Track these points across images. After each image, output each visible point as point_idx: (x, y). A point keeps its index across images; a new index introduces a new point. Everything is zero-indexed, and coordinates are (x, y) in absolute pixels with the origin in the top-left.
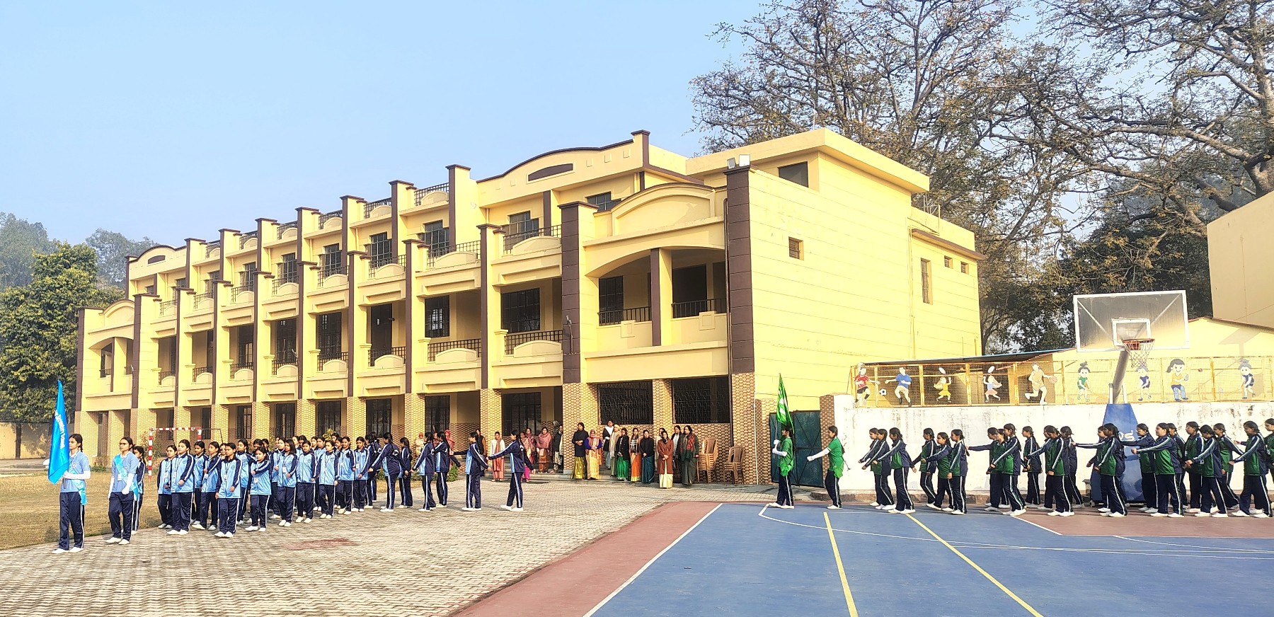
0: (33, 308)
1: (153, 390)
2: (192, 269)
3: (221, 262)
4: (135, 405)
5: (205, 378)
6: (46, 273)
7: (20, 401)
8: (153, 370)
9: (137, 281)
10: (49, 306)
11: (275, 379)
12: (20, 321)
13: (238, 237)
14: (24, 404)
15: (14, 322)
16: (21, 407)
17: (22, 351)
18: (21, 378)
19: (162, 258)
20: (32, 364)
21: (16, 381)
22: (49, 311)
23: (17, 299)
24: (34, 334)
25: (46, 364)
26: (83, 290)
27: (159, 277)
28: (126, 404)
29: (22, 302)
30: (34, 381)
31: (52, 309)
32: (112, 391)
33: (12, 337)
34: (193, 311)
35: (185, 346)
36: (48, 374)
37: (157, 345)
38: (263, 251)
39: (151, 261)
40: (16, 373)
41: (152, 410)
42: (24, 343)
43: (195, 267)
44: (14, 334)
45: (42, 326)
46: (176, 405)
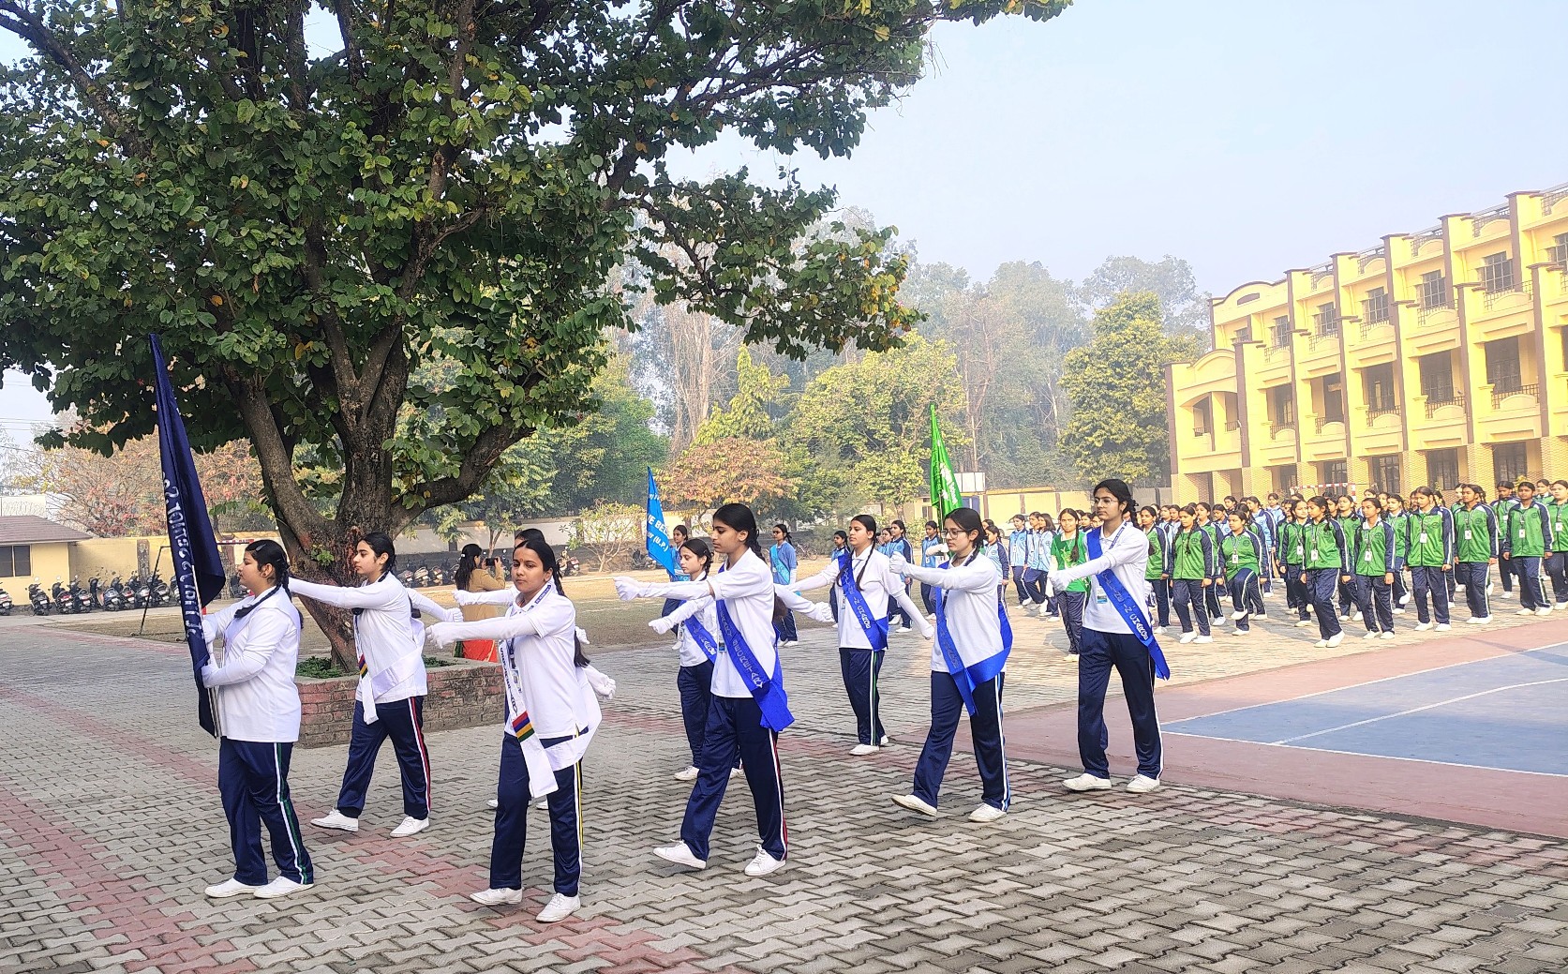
0: (1099, 368)
1: (1267, 447)
2: (1296, 305)
3: (1336, 292)
4: (1246, 462)
5: (1334, 428)
6: (1109, 329)
7: (1096, 468)
8: (1263, 424)
9: (1224, 326)
10: (1118, 364)
11: (1431, 423)
12: (1089, 384)
13: (1355, 260)
14: (1101, 471)
15: (1084, 386)
16: (1099, 474)
17: (1096, 415)
18: (1097, 444)
19: (1256, 296)
20: (1107, 428)
21: (1090, 447)
22: (1118, 370)
23: (1082, 361)
24: (1103, 397)
25: (1123, 427)
26: (1152, 343)
27: (1254, 320)
28: (1235, 463)
29: (1086, 364)
30: (1110, 446)
31: (1121, 367)
32: (1214, 449)
33: (1080, 404)
34: (1311, 355)
35: (1304, 395)
36: (1124, 437)
37: (1264, 396)
38: (1395, 274)
39: (1240, 302)
40: (1090, 439)
41: (1266, 468)
42: (1094, 406)
43: (1301, 301)
44: (1084, 398)
45: (1111, 387)
46: (1299, 460)
